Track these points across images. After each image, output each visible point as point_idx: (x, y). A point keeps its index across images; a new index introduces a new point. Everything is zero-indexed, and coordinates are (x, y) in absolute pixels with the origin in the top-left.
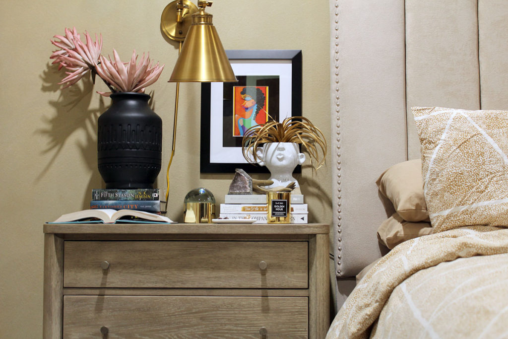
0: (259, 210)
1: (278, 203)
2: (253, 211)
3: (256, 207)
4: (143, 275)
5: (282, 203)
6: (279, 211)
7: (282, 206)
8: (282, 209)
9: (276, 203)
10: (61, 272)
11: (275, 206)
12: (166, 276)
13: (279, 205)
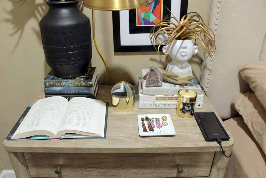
0: (168, 100)
1: (188, 105)
2: (164, 100)
3: (166, 97)
4: (88, 172)
5: (191, 105)
6: (188, 110)
7: (190, 107)
8: (190, 109)
9: (186, 105)
10: (27, 169)
11: (185, 107)
12: (105, 173)
13: (188, 106)
